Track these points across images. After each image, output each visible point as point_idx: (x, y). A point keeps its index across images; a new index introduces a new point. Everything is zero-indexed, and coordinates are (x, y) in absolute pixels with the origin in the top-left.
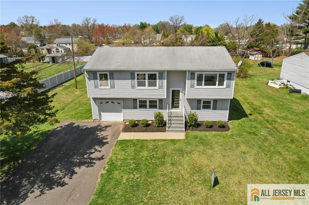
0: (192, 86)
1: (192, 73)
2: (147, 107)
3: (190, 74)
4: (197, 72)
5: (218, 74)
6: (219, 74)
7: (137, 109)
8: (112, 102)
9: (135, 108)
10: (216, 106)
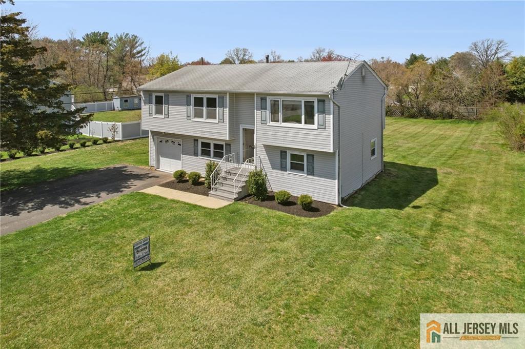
0: (263, 122)
1: (262, 99)
2: (210, 155)
3: (260, 100)
4: (270, 97)
5: (303, 100)
6: (305, 101)
7: (197, 156)
8: (172, 142)
9: (196, 154)
10: (313, 168)
